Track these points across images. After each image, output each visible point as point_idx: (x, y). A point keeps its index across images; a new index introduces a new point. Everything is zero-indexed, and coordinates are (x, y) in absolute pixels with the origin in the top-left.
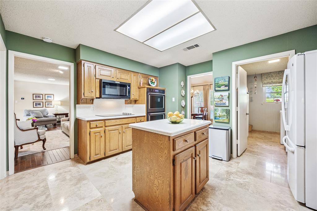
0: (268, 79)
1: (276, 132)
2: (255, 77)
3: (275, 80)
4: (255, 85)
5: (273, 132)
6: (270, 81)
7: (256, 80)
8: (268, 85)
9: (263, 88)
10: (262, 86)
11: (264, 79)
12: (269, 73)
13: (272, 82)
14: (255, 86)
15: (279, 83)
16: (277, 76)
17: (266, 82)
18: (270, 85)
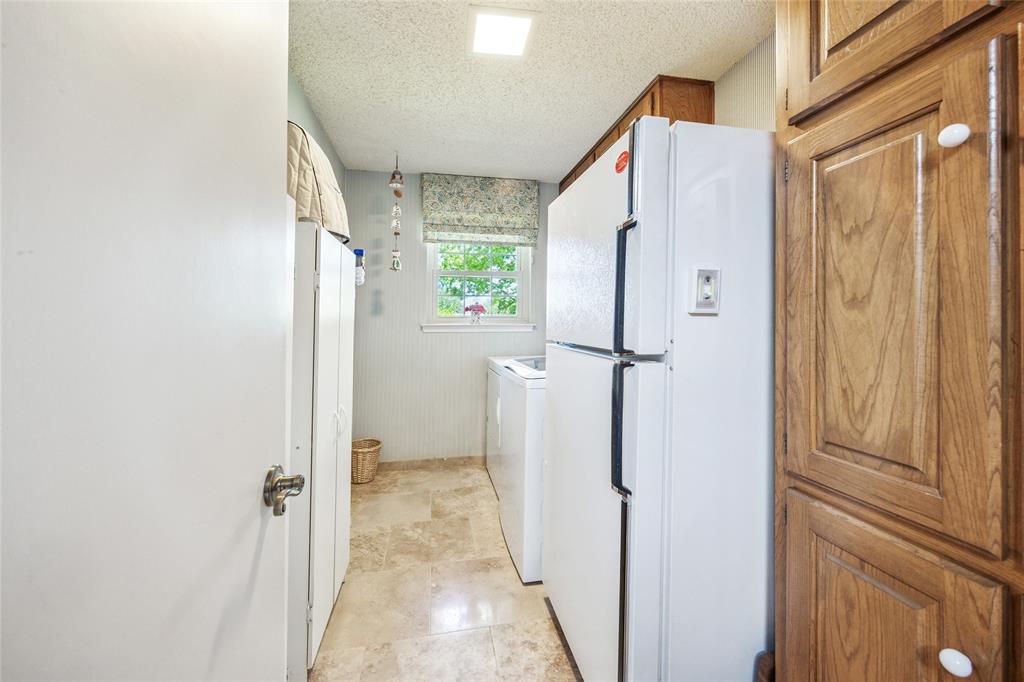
0: (447, 207)
1: (470, 458)
2: (394, 177)
3: (472, 216)
4: (393, 218)
5: (461, 458)
6: (455, 216)
7: (397, 193)
8: (446, 234)
9: (429, 246)
10: (422, 236)
11: (431, 201)
12: (450, 179)
13: (459, 220)
14: (394, 223)
15: (484, 232)
16: (478, 195)
17: (437, 216)
18: (455, 236)
